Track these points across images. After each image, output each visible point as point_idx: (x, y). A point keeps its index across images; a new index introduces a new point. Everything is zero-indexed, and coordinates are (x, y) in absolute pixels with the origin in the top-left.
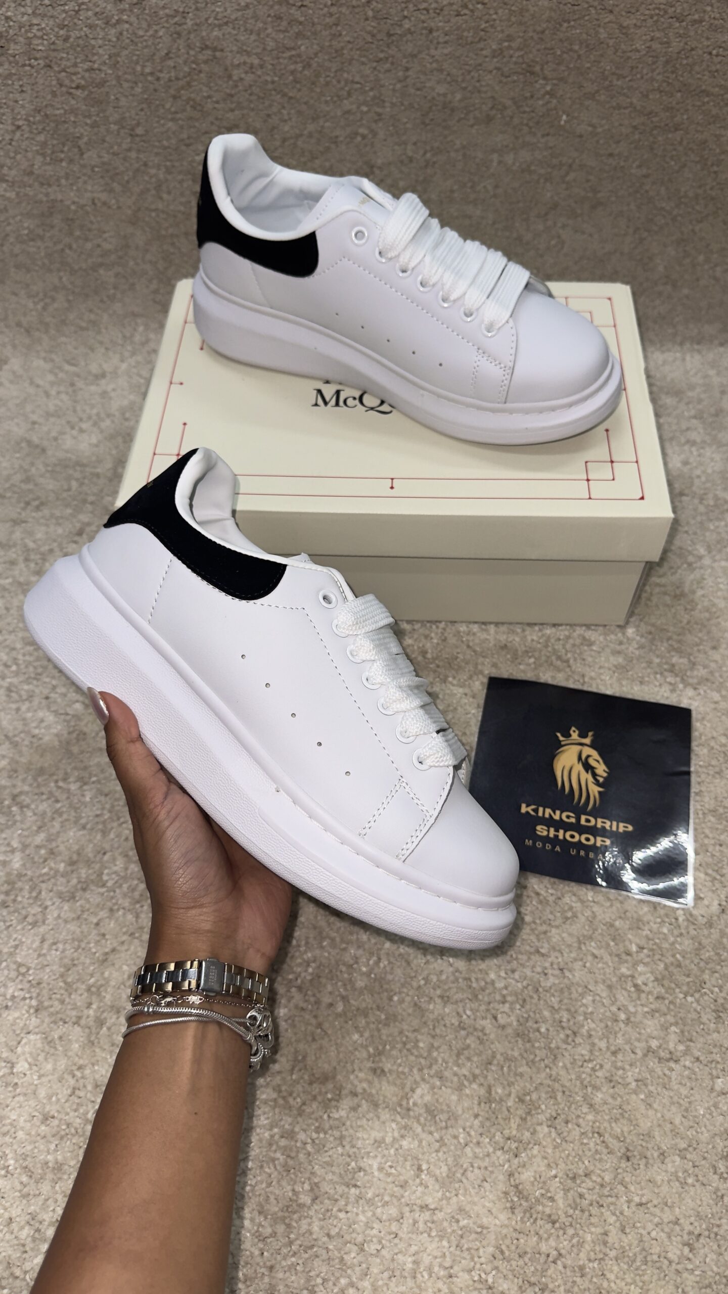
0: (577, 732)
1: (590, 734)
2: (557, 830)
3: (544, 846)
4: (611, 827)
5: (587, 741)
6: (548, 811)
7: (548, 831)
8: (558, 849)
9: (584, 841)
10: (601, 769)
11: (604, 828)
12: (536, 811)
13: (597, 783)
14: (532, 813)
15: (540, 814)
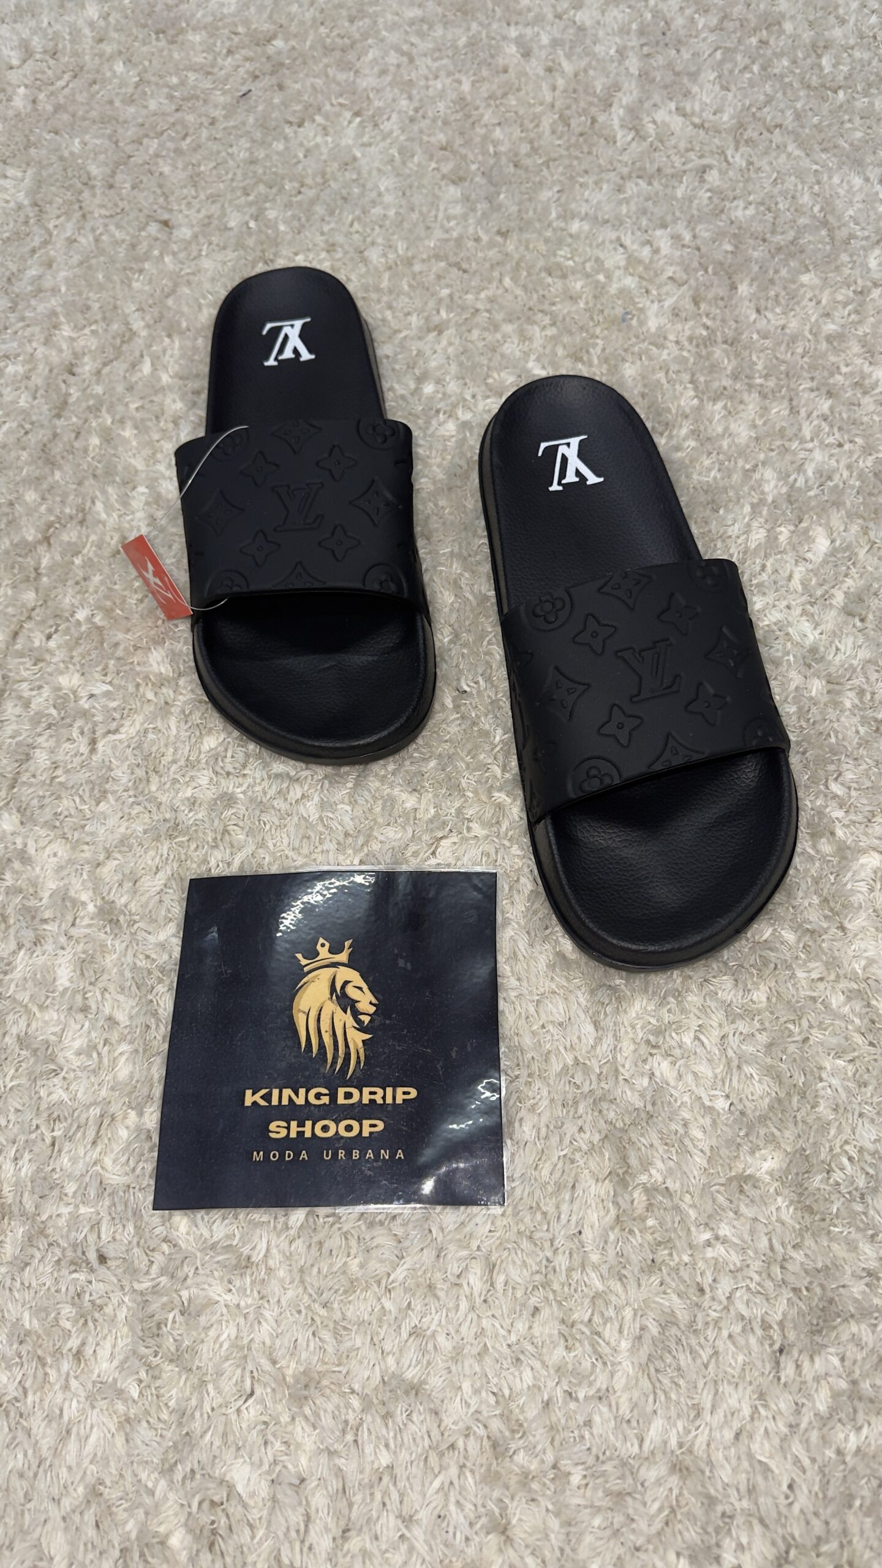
0: (327, 945)
1: (347, 944)
2: (301, 1124)
3: (282, 1155)
4: (384, 1098)
5: (343, 957)
6: (287, 1092)
7: (288, 1128)
8: (304, 1155)
9: (343, 1133)
10: (366, 1001)
11: (373, 1101)
12: (267, 1097)
13: (362, 1029)
14: (263, 1103)
15: (275, 1101)
